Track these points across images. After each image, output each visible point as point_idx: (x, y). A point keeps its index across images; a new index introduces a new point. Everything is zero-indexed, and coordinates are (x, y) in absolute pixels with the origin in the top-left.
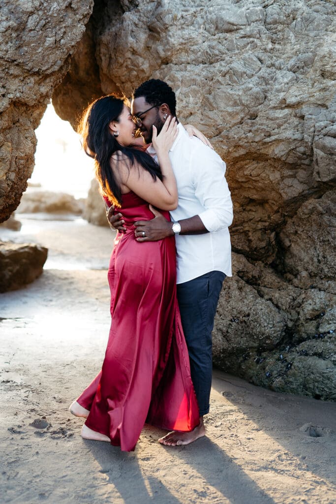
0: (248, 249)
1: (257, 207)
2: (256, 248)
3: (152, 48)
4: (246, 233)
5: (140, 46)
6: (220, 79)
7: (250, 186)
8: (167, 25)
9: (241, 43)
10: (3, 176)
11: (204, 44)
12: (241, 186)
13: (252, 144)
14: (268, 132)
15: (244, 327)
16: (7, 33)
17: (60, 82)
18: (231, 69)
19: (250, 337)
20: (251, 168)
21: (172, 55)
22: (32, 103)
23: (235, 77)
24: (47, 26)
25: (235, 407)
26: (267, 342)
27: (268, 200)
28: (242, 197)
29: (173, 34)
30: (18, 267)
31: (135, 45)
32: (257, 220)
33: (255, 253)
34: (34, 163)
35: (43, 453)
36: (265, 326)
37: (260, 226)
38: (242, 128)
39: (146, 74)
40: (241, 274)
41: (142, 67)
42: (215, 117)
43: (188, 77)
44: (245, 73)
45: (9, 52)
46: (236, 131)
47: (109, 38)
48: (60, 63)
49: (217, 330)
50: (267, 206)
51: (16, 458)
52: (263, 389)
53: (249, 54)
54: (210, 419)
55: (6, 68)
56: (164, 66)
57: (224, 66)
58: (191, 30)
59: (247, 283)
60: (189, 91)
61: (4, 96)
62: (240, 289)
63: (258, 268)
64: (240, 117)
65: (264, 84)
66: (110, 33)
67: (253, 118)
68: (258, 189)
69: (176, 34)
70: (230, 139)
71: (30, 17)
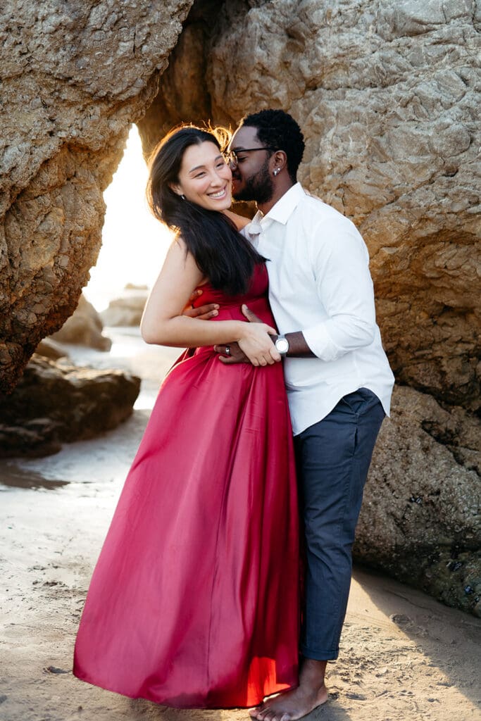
0: (439, 386)
1: (455, 319)
2: (453, 386)
3: (292, 65)
4: (437, 361)
5: (273, 62)
6: (399, 111)
7: (445, 285)
8: (316, 26)
9: (434, 52)
10: (50, 261)
11: (373, 55)
12: (431, 285)
13: (448, 216)
14: (474, 196)
15: (430, 512)
16: (56, 34)
17: (142, 114)
18: (416, 95)
19: (440, 528)
20: (447, 255)
21: (323, 74)
22: (96, 147)
23: (422, 107)
24: (121, 23)
25: (411, 641)
26: (468, 537)
27: (474, 307)
28: (432, 303)
29: (325, 41)
30: (93, 405)
31: (265, 60)
32: (456, 340)
33: (452, 393)
34: (101, 242)
35: (90, 709)
36: (464, 512)
37: (460, 349)
38: (432, 190)
39: (281, 105)
40: (427, 427)
41: (277, 94)
42: (389, 172)
43: (348, 108)
44: (439, 100)
45: (60, 65)
46: (423, 195)
47: (225, 50)
48: (141, 83)
49: (388, 514)
50: (472, 318)
51: (45, 716)
52: (459, 612)
53: (446, 70)
54: (368, 661)
55: (55, 91)
56: (309, 93)
57: (406, 90)
58: (354, 33)
59: (437, 441)
60: (348, 131)
61: (51, 134)
62: (426, 450)
63: (456, 417)
64: (429, 173)
65: (470, 118)
66: (227, 43)
67: (450, 174)
68: (458, 290)
69: (329, 40)
70: (412, 207)
71: (94, 10)
